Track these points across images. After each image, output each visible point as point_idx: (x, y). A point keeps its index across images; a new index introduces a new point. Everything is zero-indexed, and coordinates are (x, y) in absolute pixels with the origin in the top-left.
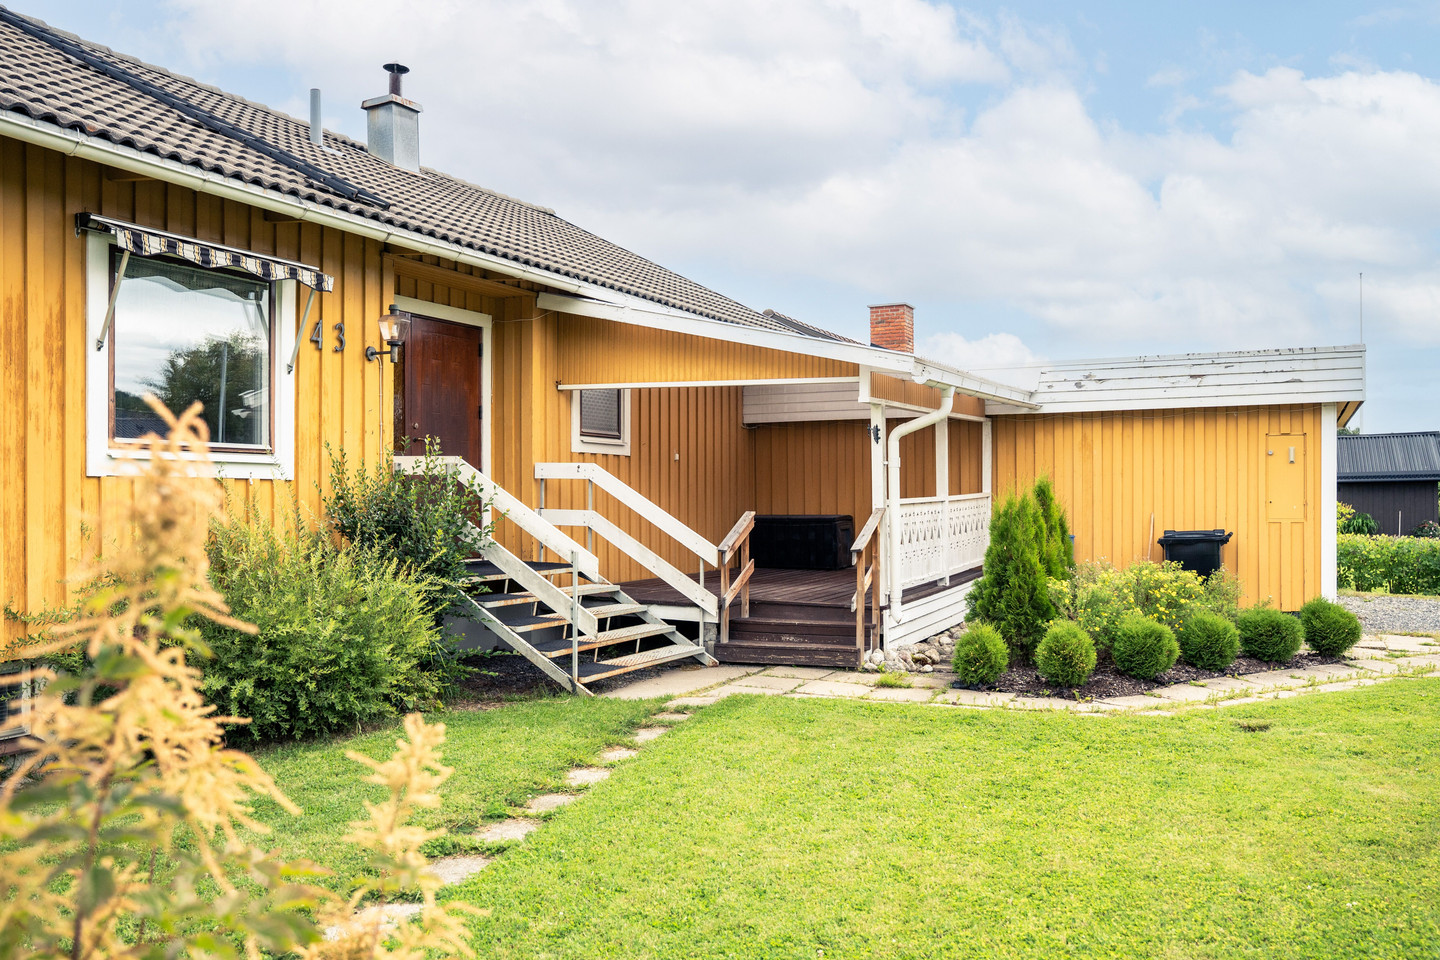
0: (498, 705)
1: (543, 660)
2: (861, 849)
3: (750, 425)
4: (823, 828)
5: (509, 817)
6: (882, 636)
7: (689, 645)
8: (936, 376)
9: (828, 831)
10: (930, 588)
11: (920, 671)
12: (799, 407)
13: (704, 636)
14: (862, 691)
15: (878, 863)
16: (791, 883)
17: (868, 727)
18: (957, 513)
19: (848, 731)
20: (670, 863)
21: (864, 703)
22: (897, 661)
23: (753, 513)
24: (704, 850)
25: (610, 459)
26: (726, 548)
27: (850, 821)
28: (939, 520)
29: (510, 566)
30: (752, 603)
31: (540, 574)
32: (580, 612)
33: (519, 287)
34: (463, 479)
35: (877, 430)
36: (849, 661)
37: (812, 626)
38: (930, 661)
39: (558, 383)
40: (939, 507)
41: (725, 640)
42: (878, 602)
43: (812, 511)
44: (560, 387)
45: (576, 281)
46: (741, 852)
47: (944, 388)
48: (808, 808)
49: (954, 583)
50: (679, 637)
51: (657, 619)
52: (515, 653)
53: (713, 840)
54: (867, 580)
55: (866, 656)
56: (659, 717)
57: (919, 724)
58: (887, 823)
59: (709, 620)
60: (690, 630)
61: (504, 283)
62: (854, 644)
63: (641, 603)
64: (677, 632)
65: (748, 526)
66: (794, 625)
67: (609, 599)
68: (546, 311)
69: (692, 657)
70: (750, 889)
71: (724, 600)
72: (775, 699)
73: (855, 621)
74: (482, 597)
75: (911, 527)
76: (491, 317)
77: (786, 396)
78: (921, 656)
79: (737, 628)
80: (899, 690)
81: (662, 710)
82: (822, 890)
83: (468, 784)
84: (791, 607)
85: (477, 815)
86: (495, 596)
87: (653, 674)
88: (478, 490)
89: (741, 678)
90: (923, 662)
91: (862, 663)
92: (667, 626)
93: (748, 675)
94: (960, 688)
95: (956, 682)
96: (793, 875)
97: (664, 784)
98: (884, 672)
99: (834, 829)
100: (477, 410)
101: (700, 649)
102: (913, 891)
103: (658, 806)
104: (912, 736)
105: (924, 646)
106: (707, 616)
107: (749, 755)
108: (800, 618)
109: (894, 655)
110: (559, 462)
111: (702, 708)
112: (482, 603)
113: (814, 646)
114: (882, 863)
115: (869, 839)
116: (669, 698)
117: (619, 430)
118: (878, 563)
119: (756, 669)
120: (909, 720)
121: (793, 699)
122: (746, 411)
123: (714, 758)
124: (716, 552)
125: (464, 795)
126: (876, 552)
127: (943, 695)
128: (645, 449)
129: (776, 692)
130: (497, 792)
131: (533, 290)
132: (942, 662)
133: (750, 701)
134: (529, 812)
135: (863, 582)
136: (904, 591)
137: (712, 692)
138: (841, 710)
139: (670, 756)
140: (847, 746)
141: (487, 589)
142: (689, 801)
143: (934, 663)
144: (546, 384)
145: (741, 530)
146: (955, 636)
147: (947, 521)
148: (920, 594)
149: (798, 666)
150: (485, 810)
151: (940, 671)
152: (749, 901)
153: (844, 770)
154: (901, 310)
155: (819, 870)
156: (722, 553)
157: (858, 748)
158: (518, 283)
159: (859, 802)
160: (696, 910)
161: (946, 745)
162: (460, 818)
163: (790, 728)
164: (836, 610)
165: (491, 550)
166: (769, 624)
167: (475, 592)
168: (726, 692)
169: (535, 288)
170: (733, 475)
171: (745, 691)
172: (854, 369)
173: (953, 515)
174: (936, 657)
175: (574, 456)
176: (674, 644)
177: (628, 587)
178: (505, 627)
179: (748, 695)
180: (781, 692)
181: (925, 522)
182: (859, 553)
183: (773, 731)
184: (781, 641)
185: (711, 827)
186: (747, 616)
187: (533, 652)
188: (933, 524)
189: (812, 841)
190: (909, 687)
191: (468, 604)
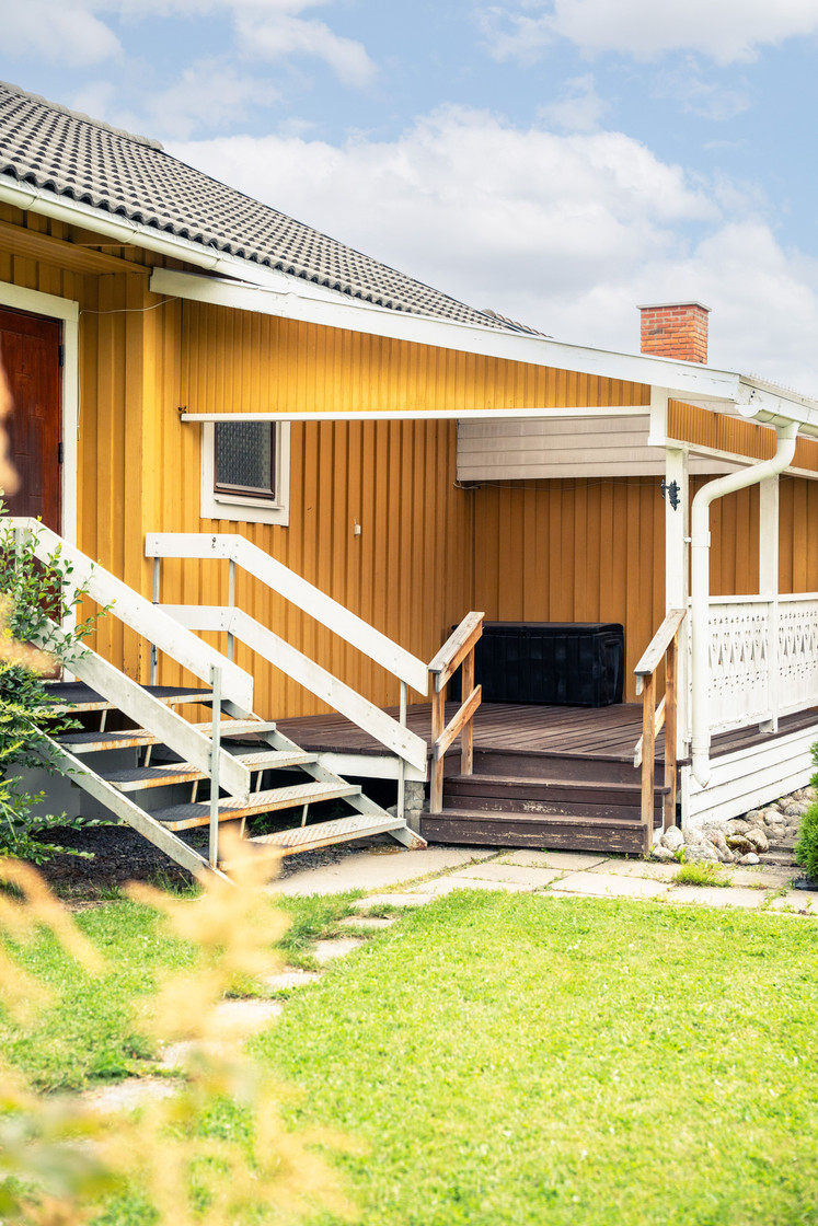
0: (91, 904)
1: (161, 834)
2: (696, 1129)
3: (467, 484)
4: (630, 1095)
5: (130, 1075)
6: (679, 806)
7: (382, 815)
8: (772, 405)
9: (638, 1099)
10: (749, 736)
11: (739, 863)
12: (542, 457)
13: (405, 802)
14: (657, 890)
15: (728, 1153)
16: (595, 1180)
17: (675, 942)
18: (790, 622)
19: (645, 947)
20: (398, 1145)
21: (662, 907)
22: (703, 845)
23: (481, 615)
24: (448, 1126)
25: (259, 530)
26: (440, 667)
27: (671, 1086)
28: (763, 631)
29: (116, 689)
30: (477, 752)
31: (161, 702)
32: (222, 760)
33: (122, 257)
34: (42, 553)
35: (674, 488)
36: (630, 843)
37: (571, 789)
38: (753, 847)
39: (182, 410)
40: (762, 611)
41: (437, 808)
42: (673, 753)
43: (559, 617)
44: (185, 417)
45: (212, 252)
46: (506, 1129)
47: (783, 424)
48: (602, 1064)
49: (784, 729)
50: (366, 803)
51: (333, 774)
52: (120, 823)
53: (461, 1111)
54: (658, 719)
55: (655, 836)
56: (348, 922)
57: (756, 941)
58: (731, 1089)
59: (412, 776)
60: (383, 792)
61: (99, 249)
62: (638, 817)
63: (309, 749)
64: (363, 796)
65: (473, 634)
66: (544, 787)
67: (259, 743)
68: (164, 297)
69: (386, 833)
70: (528, 1187)
71: (437, 747)
72: (521, 898)
73: (640, 782)
74: (68, 736)
75: (722, 640)
76: (77, 303)
77: (523, 439)
78: (740, 839)
79: (454, 791)
80: (710, 889)
81: (350, 913)
82: (646, 1194)
83: (63, 1025)
84: (538, 760)
85: (82, 1071)
86: (86, 736)
87: (327, 859)
88: (64, 570)
89: (463, 866)
90: (743, 848)
91: (651, 848)
92: (347, 786)
93: (474, 862)
94: (809, 889)
95: (800, 879)
96: (596, 1168)
97: (372, 1020)
98: (686, 862)
99: (647, 1098)
100: (57, 449)
101: (400, 822)
102: (791, 1201)
103: (367, 1056)
104: (746, 959)
105: (741, 825)
106: (409, 770)
107: (497, 982)
108: (551, 777)
109: (699, 835)
110: (183, 531)
111: (412, 910)
112: (67, 746)
113: (575, 820)
114: (734, 1152)
115: (706, 1114)
116: (357, 895)
117: (272, 488)
118: (673, 694)
119: (485, 854)
120: (737, 934)
121: (551, 899)
122: (461, 461)
123: (445, 985)
124: (425, 674)
125: (56, 1040)
126: (672, 676)
127: (782, 899)
128: (310, 516)
129: (522, 888)
130: (109, 1036)
131: (143, 264)
132: (772, 849)
133: (484, 900)
134: (160, 1067)
135: (651, 722)
136: (714, 738)
137: (423, 887)
138: (629, 917)
139: (375, 981)
140: (647, 970)
141: (78, 725)
142: (414, 1049)
143: (759, 850)
144: (163, 411)
145: (462, 641)
146: (788, 810)
147: (776, 633)
148: (736, 744)
149: (550, 850)
150: (93, 1063)
151: (770, 863)
152: (530, 1208)
153: (649, 1006)
154: (690, 313)
155: (634, 1160)
156: (434, 674)
157: (665, 975)
158: (121, 250)
159: (681, 1056)
160: (449, 1220)
161: (803, 973)
162: (54, 1076)
163: (551, 941)
164: (607, 765)
165: (84, 662)
166: (505, 786)
167: (60, 728)
168: (446, 886)
169: (148, 260)
170: (440, 561)
171: (474, 886)
172: (642, 394)
173: (783, 624)
174: (764, 842)
175: (205, 522)
176: (358, 813)
177: (286, 726)
178: (104, 782)
179: (481, 892)
180: (530, 888)
181: (743, 633)
182: (647, 677)
183: (528, 946)
184: (522, 811)
185: (455, 1088)
186: (469, 772)
187: (147, 822)
188: (754, 636)
189: (616, 1114)
190: (726, 885)
191: (47, 746)
